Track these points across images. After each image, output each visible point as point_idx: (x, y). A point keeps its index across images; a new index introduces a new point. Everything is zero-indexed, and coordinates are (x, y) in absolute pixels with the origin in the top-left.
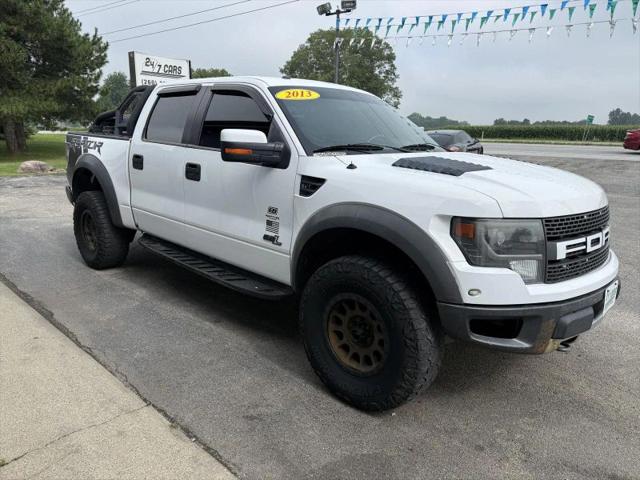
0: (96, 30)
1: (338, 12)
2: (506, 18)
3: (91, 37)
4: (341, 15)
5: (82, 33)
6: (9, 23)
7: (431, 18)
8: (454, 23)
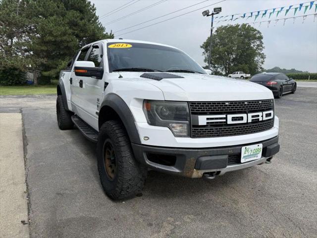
0: (111, 31)
1: (213, 14)
2: (300, 9)
3: (109, 34)
4: (214, 16)
5: (104, 33)
6: (74, 30)
7: (259, 12)
8: (271, 13)
